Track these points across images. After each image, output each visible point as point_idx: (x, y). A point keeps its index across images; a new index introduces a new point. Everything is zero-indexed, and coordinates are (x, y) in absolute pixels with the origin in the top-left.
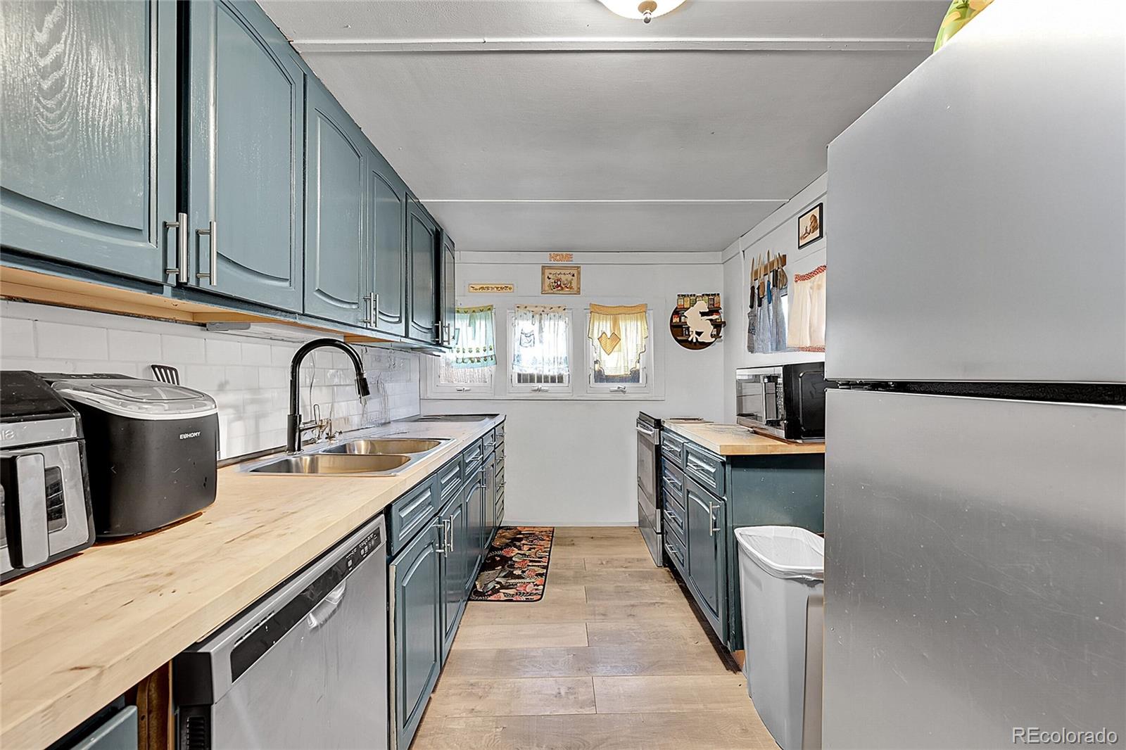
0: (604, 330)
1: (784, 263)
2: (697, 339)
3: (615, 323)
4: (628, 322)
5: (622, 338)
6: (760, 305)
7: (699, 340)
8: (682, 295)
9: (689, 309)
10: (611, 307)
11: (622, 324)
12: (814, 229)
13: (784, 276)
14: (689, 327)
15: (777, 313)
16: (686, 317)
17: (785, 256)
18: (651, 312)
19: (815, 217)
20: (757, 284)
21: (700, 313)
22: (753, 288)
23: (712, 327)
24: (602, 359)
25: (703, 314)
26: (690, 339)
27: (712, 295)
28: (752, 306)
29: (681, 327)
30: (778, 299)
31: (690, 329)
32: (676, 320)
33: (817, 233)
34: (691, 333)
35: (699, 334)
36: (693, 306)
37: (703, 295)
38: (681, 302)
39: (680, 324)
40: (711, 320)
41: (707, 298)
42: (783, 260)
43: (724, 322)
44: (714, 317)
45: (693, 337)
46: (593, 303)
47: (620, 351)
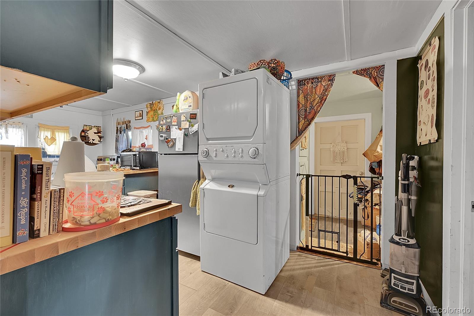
0: (47, 135)
1: (130, 123)
2: (92, 142)
3: (53, 133)
4: (60, 133)
5: (57, 139)
6: (121, 133)
7: (93, 142)
8: (86, 125)
9: (89, 130)
10: (50, 126)
11: (57, 134)
12: (140, 116)
13: (130, 126)
14: (89, 137)
15: (127, 136)
16: (88, 133)
17: (130, 121)
18: (71, 130)
19: (141, 113)
20: (119, 127)
21: (94, 132)
22: (117, 128)
23: (99, 138)
24: (46, 147)
25: (95, 133)
26: (90, 142)
27: (98, 126)
28: (117, 133)
29: (85, 137)
30: (127, 133)
31: (90, 138)
32: (83, 134)
33: (141, 118)
34: (90, 140)
35: (93, 140)
36: (91, 130)
37: (95, 126)
38: (85, 128)
39: (85, 136)
40: (98, 135)
41: (96, 127)
42: (130, 122)
43: (103, 137)
44: (99, 134)
45: (91, 141)
46: (40, 123)
47: (56, 144)
